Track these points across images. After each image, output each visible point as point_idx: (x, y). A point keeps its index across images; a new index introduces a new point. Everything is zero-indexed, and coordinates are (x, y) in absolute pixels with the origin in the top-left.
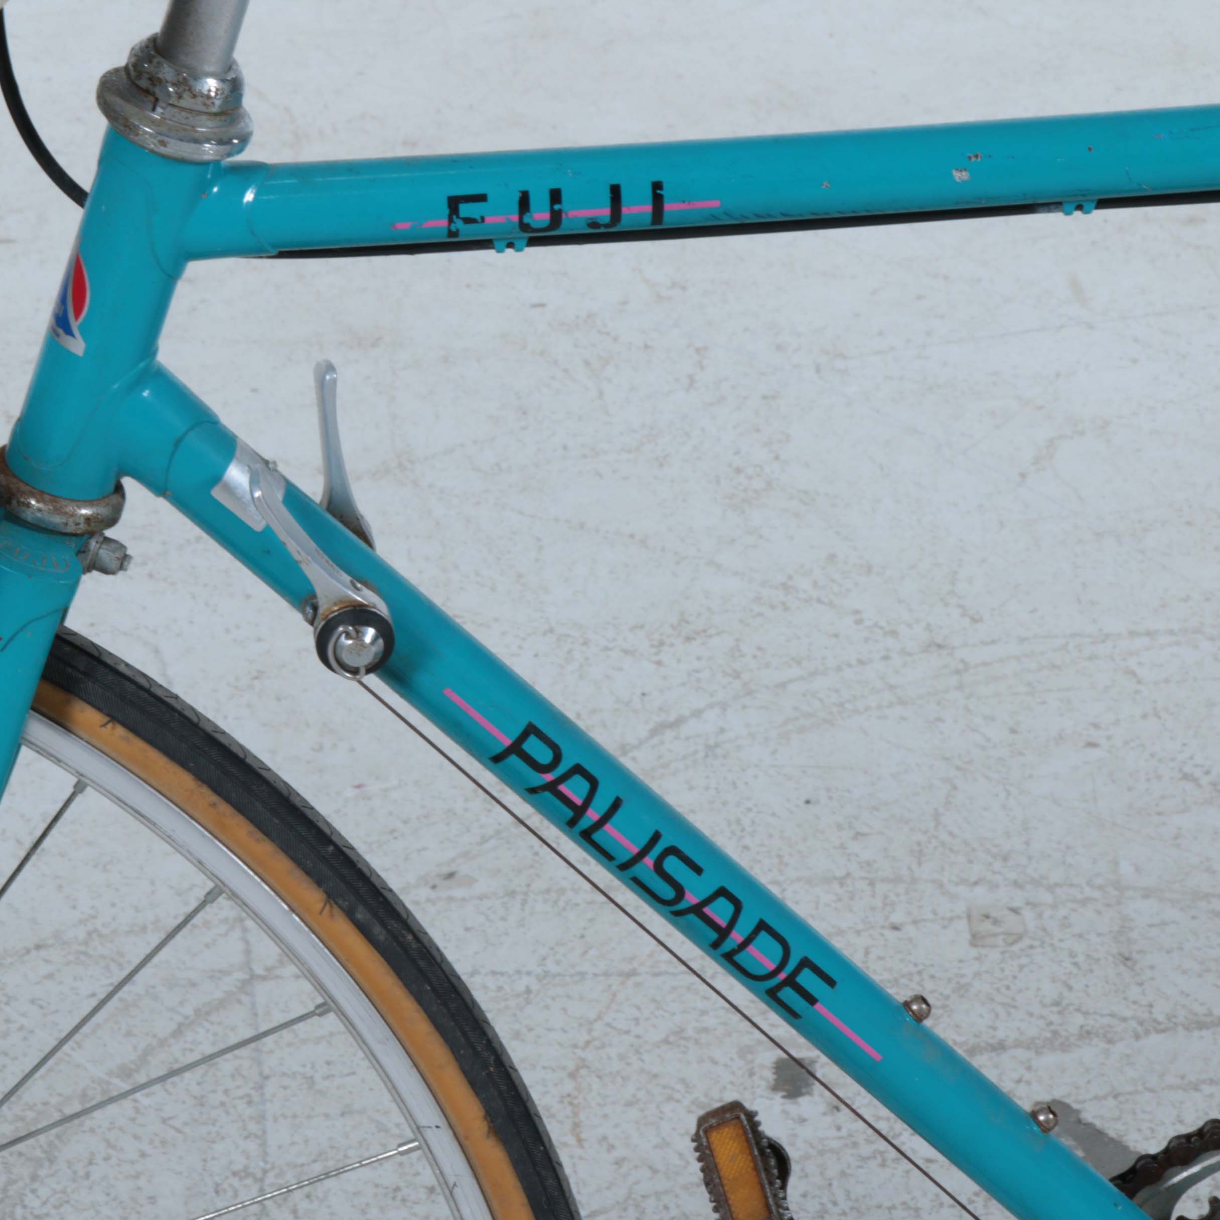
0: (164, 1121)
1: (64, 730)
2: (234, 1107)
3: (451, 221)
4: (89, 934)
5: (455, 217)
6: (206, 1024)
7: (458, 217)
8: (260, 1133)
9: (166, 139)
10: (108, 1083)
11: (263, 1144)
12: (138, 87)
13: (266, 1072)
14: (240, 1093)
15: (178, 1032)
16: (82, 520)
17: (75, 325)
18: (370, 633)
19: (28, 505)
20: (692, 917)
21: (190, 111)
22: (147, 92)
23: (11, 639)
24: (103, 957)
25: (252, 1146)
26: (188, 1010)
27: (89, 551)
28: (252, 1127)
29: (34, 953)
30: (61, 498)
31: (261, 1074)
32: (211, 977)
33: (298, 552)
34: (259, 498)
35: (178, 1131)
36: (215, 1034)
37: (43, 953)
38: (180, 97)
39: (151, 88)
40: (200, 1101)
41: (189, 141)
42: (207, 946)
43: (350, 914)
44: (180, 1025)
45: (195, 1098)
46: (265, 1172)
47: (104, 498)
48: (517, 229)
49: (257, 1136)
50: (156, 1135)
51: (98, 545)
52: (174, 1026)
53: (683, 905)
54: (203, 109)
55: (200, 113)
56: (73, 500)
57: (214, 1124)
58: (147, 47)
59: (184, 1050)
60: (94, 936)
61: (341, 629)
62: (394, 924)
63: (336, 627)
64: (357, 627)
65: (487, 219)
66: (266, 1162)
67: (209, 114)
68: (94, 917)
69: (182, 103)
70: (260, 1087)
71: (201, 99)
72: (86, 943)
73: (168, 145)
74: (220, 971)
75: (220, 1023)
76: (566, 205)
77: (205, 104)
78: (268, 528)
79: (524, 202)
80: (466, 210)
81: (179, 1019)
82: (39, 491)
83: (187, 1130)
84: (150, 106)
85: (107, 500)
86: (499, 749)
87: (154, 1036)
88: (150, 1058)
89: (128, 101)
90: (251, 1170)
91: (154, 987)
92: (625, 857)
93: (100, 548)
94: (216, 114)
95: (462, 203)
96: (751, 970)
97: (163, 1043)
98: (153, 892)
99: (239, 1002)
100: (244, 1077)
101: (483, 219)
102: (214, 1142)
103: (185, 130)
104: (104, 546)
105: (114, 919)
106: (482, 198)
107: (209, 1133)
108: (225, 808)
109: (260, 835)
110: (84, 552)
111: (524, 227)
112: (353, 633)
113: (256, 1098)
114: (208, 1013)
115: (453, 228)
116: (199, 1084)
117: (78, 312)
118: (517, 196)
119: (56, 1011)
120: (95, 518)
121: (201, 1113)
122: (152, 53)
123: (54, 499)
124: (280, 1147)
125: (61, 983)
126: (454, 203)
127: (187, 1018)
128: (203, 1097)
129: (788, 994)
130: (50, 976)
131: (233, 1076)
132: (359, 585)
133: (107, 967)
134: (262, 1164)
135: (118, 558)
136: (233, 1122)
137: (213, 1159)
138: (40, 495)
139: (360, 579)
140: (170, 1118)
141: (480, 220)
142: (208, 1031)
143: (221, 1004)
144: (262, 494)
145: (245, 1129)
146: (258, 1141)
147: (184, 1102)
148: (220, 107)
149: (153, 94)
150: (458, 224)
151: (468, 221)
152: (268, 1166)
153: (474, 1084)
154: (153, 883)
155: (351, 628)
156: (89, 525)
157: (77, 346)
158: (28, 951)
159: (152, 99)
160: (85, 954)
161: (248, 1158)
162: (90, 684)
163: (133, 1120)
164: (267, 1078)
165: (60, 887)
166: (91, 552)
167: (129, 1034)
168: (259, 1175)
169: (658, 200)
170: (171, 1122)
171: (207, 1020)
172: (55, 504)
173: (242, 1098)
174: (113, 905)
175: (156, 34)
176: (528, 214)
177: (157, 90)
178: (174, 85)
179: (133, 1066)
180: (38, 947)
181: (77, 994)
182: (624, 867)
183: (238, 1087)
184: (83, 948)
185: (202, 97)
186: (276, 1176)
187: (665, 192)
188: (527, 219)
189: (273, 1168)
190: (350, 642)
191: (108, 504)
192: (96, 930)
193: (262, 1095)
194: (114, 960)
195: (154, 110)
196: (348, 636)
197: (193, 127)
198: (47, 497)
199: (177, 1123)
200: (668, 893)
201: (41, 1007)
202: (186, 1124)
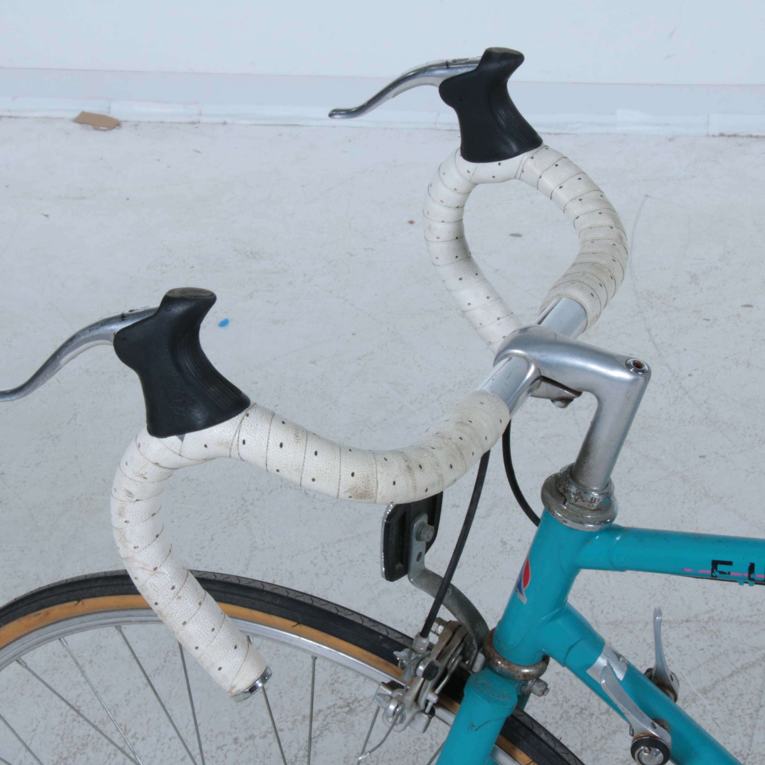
0: (714, 719)
1: (512, 759)
2: (744, 718)
3: (712, 571)
4: (709, 618)
5: (715, 570)
6: (744, 673)
7: (716, 570)
8: (751, 734)
9: (567, 520)
10: (696, 695)
11: (751, 741)
12: (558, 491)
13: (762, 703)
14: (748, 712)
15: (731, 676)
16: (521, 675)
17: (523, 589)
19: (497, 664)
21: (581, 507)
22: (562, 495)
23: (480, 727)
24: (711, 631)
25: (746, 740)
26: (738, 665)
27: (528, 685)
28: (749, 731)
29: (685, 623)
30: (513, 663)
31: (760, 704)
32: (753, 650)
33: (623, 709)
34: (604, 683)
35: (718, 726)
36: (746, 679)
37: (688, 624)
38: (576, 500)
39: (564, 493)
40: (731, 713)
41: (578, 523)
42: (755, 634)
44: (734, 671)
45: (729, 710)
46: (748, 755)
47: (535, 665)
48: (747, 578)
49: (750, 736)
50: (708, 725)
51: (532, 683)
52: (730, 672)
54: (588, 507)
55: (586, 509)
56: (518, 665)
57: (733, 726)
58: (566, 472)
59: (732, 685)
60: (711, 620)
61: (642, 748)
63: (640, 746)
64: (650, 748)
65: (731, 573)
66: (749, 750)
67: (591, 510)
68: (713, 610)
69: (577, 503)
70: (757, 711)
71: (587, 503)
72: (707, 623)
73: (567, 523)
74: (757, 648)
75: (750, 674)
77: (589, 505)
79: (752, 568)
80: (720, 567)
81: (733, 668)
82: (503, 658)
83: (721, 726)
84: (563, 502)
85: (536, 666)
87: (721, 675)
88: (716, 686)
89: (553, 496)
90: (742, 753)
91: (728, 650)
93: (533, 684)
94: (594, 510)
95: (719, 564)
97: (724, 679)
98: (741, 603)
99: (761, 665)
100: (752, 704)
101: (729, 573)
102: (731, 735)
103: (577, 516)
104: (536, 683)
105: (721, 613)
106: (730, 563)
107: (730, 730)
110: (525, 685)
111: (751, 579)
112: (648, 751)
113: (754, 716)
114: (746, 668)
115: (714, 574)
116: (733, 703)
117: (525, 585)
118: (748, 565)
119: (686, 654)
120: (528, 675)
121: (730, 718)
122: (568, 476)
123: (509, 663)
124: (758, 744)
125: (691, 641)
126: (715, 564)
127: (737, 668)
128: (733, 710)
130: (688, 636)
131: (748, 702)
132: (656, 725)
133: (712, 636)
134: (747, 751)
135: (542, 691)
136: (742, 726)
137: (729, 743)
138: (503, 660)
139: (658, 721)
140: (717, 719)
141: (727, 573)
142: (744, 677)
143: (753, 665)
144: (606, 682)
145: (746, 731)
146: (750, 739)
147: (724, 712)
148: (596, 507)
149: (565, 496)
150: (717, 574)
151: (722, 573)
152: (750, 752)
154: (742, 598)
155: (646, 748)
156: (525, 677)
157: (524, 599)
158: (683, 622)
159: (563, 498)
160: (705, 627)
161: (743, 746)
162: (525, 742)
163: (701, 716)
164: (762, 706)
165: (704, 593)
166: (529, 686)
167: (711, 672)
168: (745, 756)
170: (716, 720)
171: (745, 672)
172: (509, 666)
173: (748, 714)
174: (723, 606)
175: (573, 464)
176: (753, 574)
177: (566, 495)
178: (574, 494)
179: (708, 689)
180: (687, 621)
181: (696, 647)
183: (749, 709)
184: (704, 625)
185: (587, 502)
186: (752, 759)
188: (752, 576)
189: (752, 754)
190: (646, 754)
191: (536, 668)
192: (712, 617)
193: (757, 715)
194: (715, 633)
195: (564, 503)
196: (645, 752)
197: (582, 515)
198: (506, 662)
199: (718, 722)
201: (680, 651)
202: (722, 723)
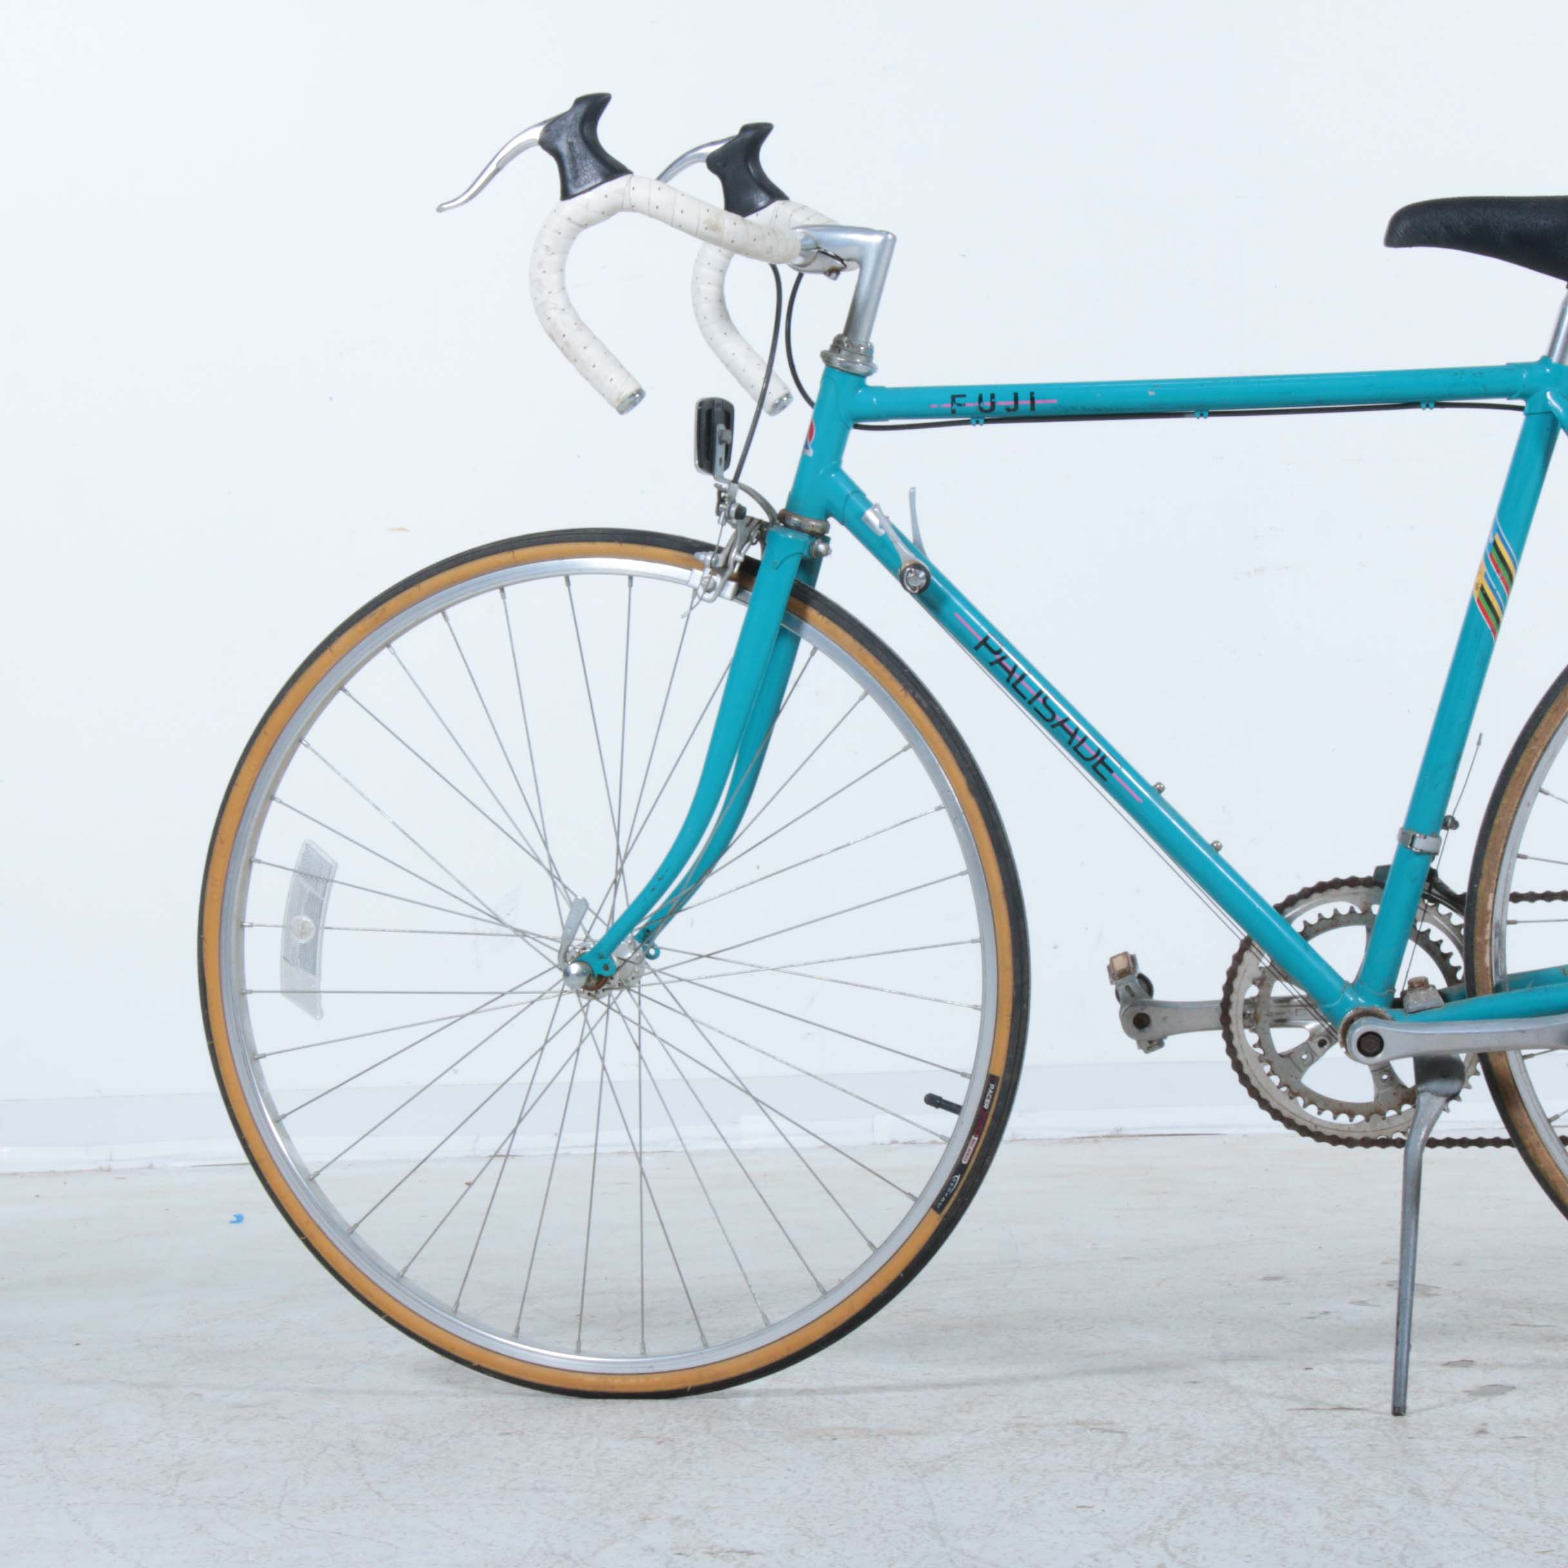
3: (952, 404)
7: (955, 403)
16: (818, 529)
17: (810, 445)
18: (922, 574)
20: (1059, 728)
21: (852, 352)
38: (848, 347)
39: (839, 346)
43: (913, 695)
47: (820, 520)
48: (979, 411)
53: (1055, 722)
54: (857, 351)
55: (856, 353)
62: (931, 702)
67: (859, 354)
76: (996, 400)
77: (858, 349)
78: (886, 534)
79: (980, 399)
80: (958, 400)
85: (821, 522)
86: (976, 643)
92: (1029, 697)
93: (819, 544)
94: (862, 354)
95: (956, 397)
96: (1085, 756)
101: (965, 405)
106: (964, 397)
108: (865, 651)
109: (878, 662)
110: (813, 545)
111: (981, 409)
117: (811, 440)
118: (977, 397)
120: (822, 528)
126: (953, 397)
129: (1101, 768)
135: (830, 540)
138: (795, 515)
141: (963, 405)
149: (840, 348)
150: (955, 407)
151: (959, 405)
153: (962, 769)
157: (811, 453)
166: (815, 547)
169: (1032, 400)
177: (841, 346)
178: (846, 342)
182: (1030, 702)
185: (857, 347)
187: (1036, 396)
188: (982, 405)
195: (839, 354)
200: (1048, 715)
